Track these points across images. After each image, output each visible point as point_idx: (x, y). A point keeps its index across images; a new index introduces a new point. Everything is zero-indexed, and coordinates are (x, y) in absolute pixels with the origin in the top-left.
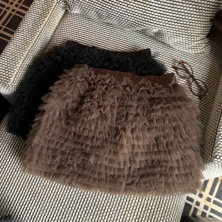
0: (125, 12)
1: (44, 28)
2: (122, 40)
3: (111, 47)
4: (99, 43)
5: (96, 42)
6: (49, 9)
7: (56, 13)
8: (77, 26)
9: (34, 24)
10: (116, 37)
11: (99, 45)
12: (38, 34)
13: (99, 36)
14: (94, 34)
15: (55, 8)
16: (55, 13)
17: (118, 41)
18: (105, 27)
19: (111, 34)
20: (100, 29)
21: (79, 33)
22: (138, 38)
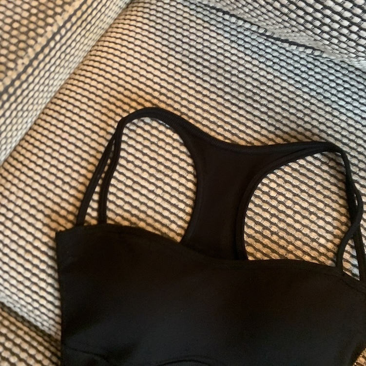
1: (64, 26)
2: (295, 108)
3: (259, 125)
4: (223, 105)
5: (215, 100)
8: (166, 37)
9: (35, 7)
10: (278, 95)
11: (221, 112)
12: (40, 44)
13: (227, 82)
14: (214, 75)
17: (283, 109)
18: (251, 56)
19: (265, 84)
20: (235, 61)
21: (169, 62)
22: (345, 114)
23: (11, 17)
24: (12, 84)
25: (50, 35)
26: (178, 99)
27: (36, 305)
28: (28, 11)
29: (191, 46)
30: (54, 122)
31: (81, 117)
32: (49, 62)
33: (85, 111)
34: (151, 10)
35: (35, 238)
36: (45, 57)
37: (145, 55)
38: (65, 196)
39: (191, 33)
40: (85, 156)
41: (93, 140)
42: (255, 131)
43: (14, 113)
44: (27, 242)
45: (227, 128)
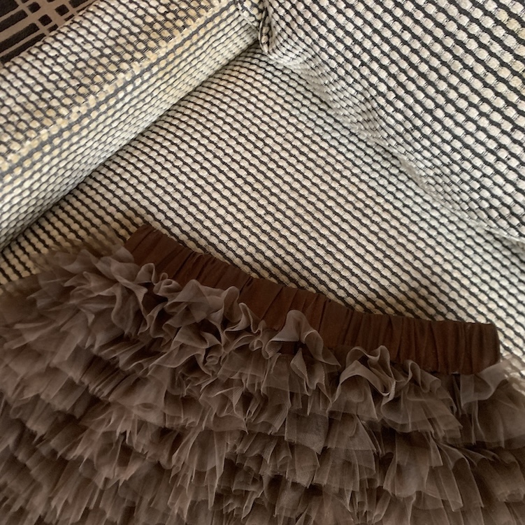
0: (489, 150)
1: (140, 75)
2: (416, 234)
4: (322, 212)
5: (313, 204)
6: (192, 12)
7: (213, 39)
8: (269, 111)
9: (110, 47)
10: (396, 213)
11: (318, 220)
12: (106, 92)
13: (334, 185)
14: (319, 172)
15: (217, 20)
16: (207, 37)
17: (400, 233)
18: (372, 158)
19: (383, 197)
20: (350, 160)
21: (266, 145)
22: (481, 256)
23: (77, 54)
24: (60, 134)
25: (120, 84)
26: (266, 193)
28: (100, 50)
29: (298, 129)
30: (102, 190)
31: (137, 190)
32: (113, 115)
33: (145, 184)
34: (257, 73)
36: (109, 109)
37: (237, 130)
39: (301, 113)
42: (358, 255)
43: (54, 170)
45: (321, 242)
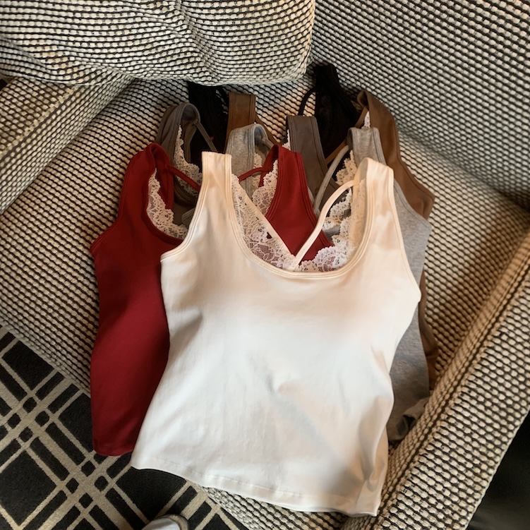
8: (152, 114)
9: (43, 89)
12: (44, 117)
23: (23, 96)
24: (19, 145)
25: (52, 110)
27: (21, 318)
28: (37, 92)
30: (52, 177)
31: (73, 175)
32: (51, 130)
33: (77, 170)
34: (144, 91)
35: (26, 265)
37: (132, 129)
38: (52, 235)
40: (72, 205)
41: (80, 193)
43: (20, 167)
44: (19, 267)
